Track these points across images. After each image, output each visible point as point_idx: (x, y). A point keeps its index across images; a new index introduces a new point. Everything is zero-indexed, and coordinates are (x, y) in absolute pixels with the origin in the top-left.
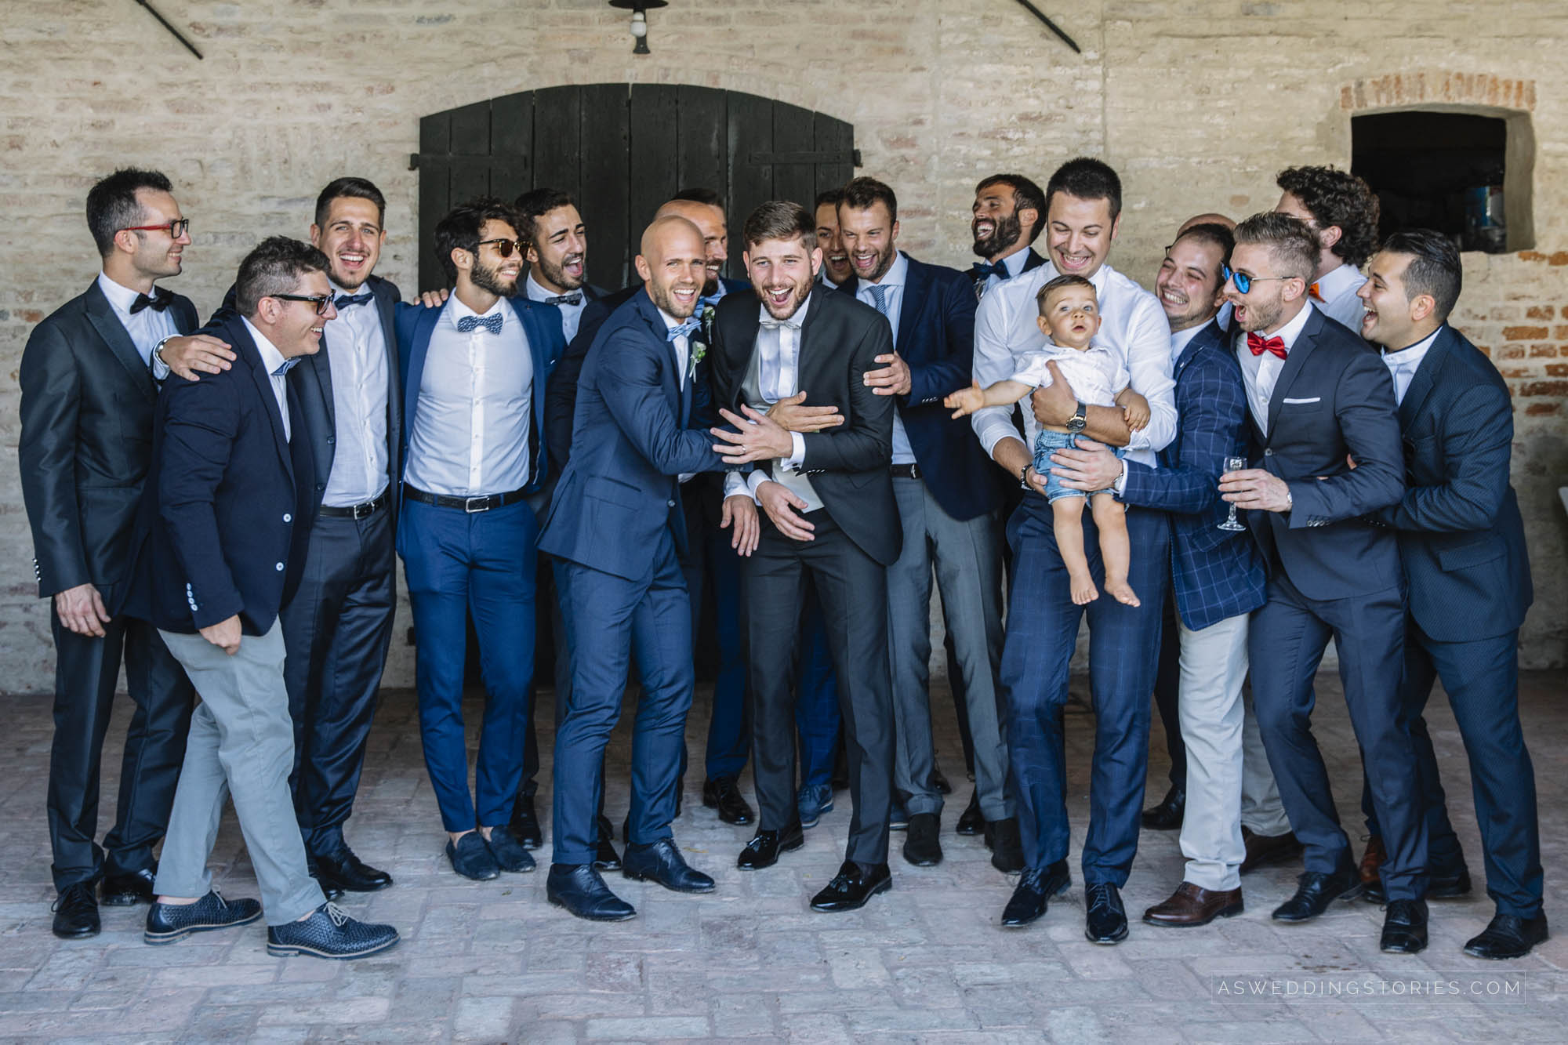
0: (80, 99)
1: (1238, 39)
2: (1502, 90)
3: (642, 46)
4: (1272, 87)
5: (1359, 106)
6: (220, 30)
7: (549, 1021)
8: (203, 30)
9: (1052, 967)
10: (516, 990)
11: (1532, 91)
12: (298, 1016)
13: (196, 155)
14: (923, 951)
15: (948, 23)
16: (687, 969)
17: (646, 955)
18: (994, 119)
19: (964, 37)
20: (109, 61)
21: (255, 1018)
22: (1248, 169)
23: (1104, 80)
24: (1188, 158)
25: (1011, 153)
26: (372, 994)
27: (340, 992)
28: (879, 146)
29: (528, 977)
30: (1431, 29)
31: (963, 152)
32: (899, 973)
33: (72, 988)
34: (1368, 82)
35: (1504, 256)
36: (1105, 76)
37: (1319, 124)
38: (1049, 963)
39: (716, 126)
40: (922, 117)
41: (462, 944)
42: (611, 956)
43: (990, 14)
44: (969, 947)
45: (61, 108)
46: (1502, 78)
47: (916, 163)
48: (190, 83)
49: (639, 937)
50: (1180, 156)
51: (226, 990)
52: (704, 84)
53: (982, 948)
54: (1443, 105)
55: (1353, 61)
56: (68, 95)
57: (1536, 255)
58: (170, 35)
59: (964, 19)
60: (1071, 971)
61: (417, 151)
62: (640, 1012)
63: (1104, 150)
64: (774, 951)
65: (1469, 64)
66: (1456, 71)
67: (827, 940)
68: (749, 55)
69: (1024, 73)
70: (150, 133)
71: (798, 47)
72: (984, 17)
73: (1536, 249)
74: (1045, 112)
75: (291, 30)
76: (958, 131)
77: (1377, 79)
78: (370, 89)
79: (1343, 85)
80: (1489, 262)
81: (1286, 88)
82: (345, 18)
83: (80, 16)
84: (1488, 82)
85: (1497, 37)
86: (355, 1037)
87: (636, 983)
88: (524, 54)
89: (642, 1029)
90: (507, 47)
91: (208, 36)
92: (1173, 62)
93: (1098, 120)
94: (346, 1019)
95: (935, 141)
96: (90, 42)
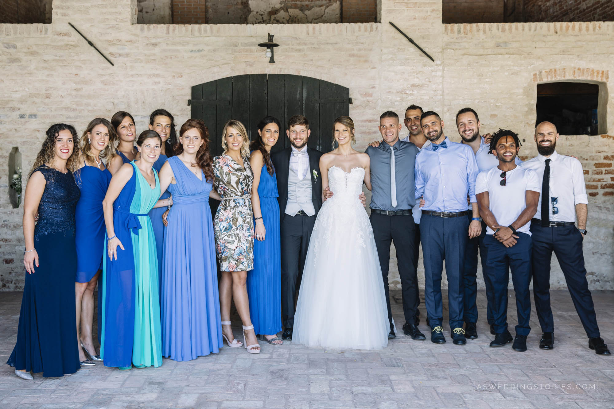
0: (70, 80)
1: (494, 56)
2: (596, 74)
3: (272, 61)
4: (507, 74)
5: (540, 81)
6: (120, 55)
7: (211, 401)
8: (114, 55)
9: (387, 388)
10: (201, 392)
11: (607, 75)
12: (126, 398)
13: (112, 100)
14: (344, 382)
15: (385, 51)
16: (261, 386)
17: (248, 381)
18: (402, 86)
19: (391, 56)
20: (80, 67)
21: (111, 399)
22: (497, 104)
23: (443, 72)
24: (474, 100)
25: (408, 99)
26: (152, 392)
27: (142, 391)
28: (359, 96)
29: (206, 387)
30: (569, 52)
31: (390, 98)
32: (334, 389)
33: (53, 388)
34: (544, 71)
35: (595, 136)
36: (443, 70)
37: (524, 87)
38: (386, 387)
39: (299, 89)
40: (375, 86)
41: (186, 377)
42: (236, 381)
43: (400, 47)
44: (360, 381)
45: (64, 84)
46: (596, 69)
47: (372, 102)
48: (110, 74)
49: (247, 375)
50: (471, 100)
51: (104, 390)
52: (294, 74)
53: (365, 381)
54: (573, 80)
55: (538, 64)
56: (66, 79)
57: (608, 136)
58: (102, 57)
59: (391, 49)
60: (393, 390)
61: (190, 99)
62: (241, 399)
63: (443, 98)
64: (293, 381)
65: (583, 64)
66: (578, 67)
67: (312, 377)
68: (311, 63)
69: (413, 69)
70: (95, 92)
71: (329, 60)
72: (398, 49)
73: (608, 134)
74: (421, 83)
75: (145, 55)
76: (388, 91)
77: (547, 71)
78: (174, 76)
79: (534, 73)
80: (589, 138)
81: (512, 74)
82: (165, 51)
83: (70, 51)
84: (590, 71)
85: (595, 54)
86: (144, 405)
87: (242, 390)
88: (229, 63)
89: (241, 404)
90: (223, 61)
91: (116, 57)
92: (469, 64)
93: (441, 86)
94: (142, 400)
95: (379, 94)
96: (74, 60)
